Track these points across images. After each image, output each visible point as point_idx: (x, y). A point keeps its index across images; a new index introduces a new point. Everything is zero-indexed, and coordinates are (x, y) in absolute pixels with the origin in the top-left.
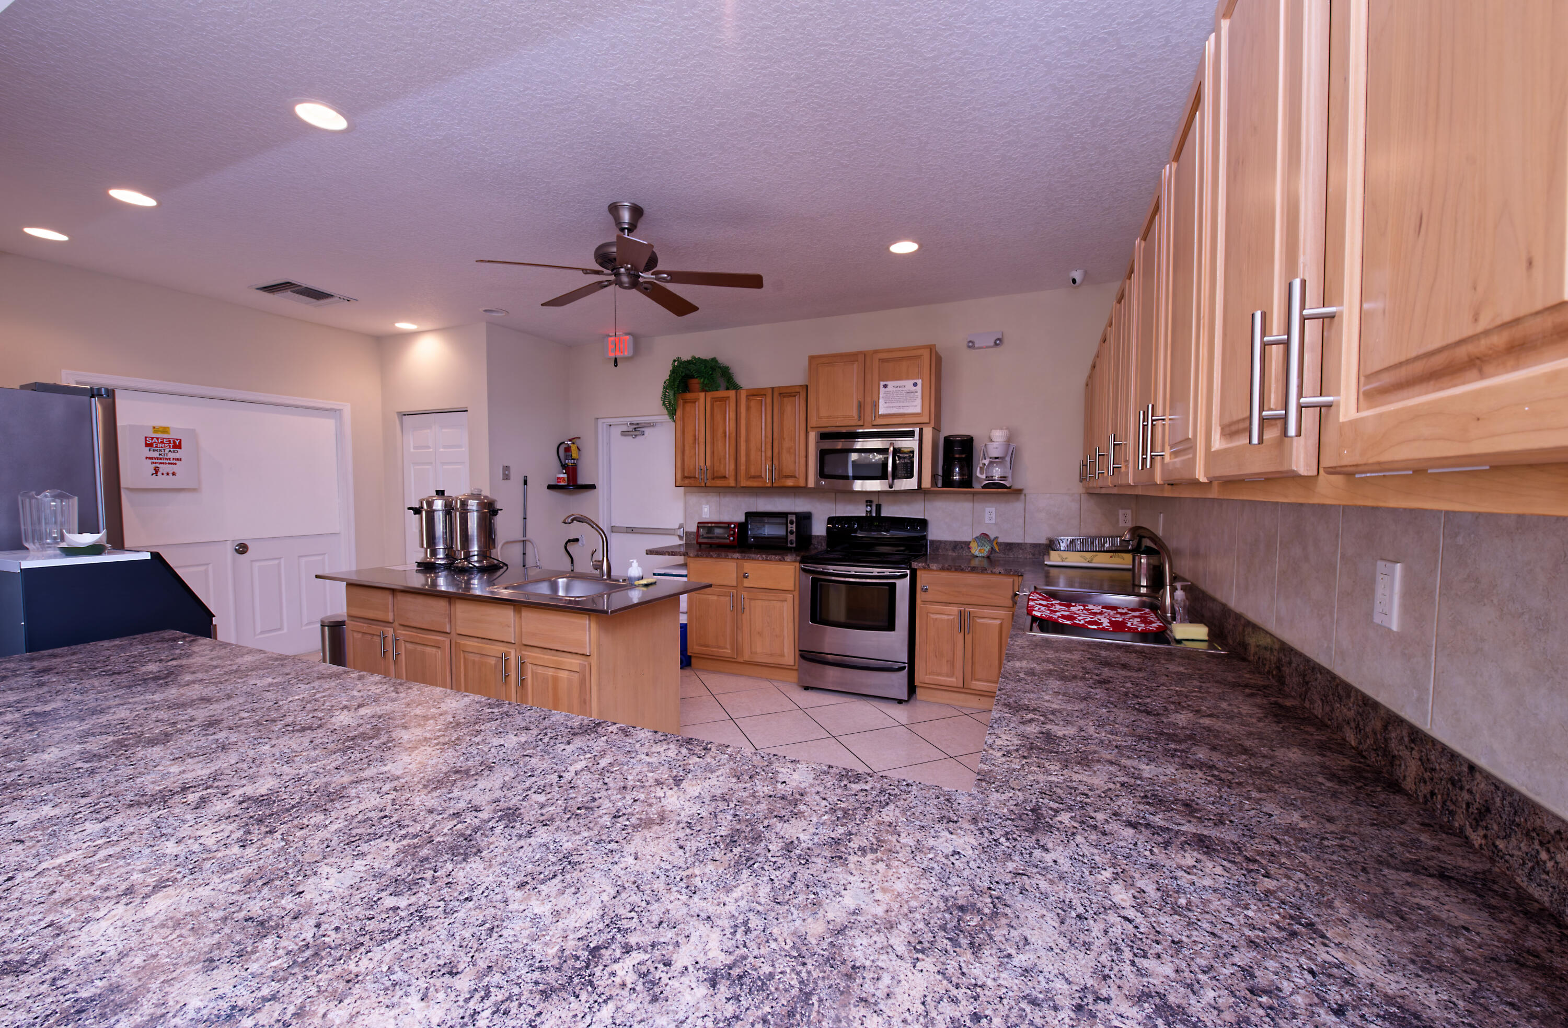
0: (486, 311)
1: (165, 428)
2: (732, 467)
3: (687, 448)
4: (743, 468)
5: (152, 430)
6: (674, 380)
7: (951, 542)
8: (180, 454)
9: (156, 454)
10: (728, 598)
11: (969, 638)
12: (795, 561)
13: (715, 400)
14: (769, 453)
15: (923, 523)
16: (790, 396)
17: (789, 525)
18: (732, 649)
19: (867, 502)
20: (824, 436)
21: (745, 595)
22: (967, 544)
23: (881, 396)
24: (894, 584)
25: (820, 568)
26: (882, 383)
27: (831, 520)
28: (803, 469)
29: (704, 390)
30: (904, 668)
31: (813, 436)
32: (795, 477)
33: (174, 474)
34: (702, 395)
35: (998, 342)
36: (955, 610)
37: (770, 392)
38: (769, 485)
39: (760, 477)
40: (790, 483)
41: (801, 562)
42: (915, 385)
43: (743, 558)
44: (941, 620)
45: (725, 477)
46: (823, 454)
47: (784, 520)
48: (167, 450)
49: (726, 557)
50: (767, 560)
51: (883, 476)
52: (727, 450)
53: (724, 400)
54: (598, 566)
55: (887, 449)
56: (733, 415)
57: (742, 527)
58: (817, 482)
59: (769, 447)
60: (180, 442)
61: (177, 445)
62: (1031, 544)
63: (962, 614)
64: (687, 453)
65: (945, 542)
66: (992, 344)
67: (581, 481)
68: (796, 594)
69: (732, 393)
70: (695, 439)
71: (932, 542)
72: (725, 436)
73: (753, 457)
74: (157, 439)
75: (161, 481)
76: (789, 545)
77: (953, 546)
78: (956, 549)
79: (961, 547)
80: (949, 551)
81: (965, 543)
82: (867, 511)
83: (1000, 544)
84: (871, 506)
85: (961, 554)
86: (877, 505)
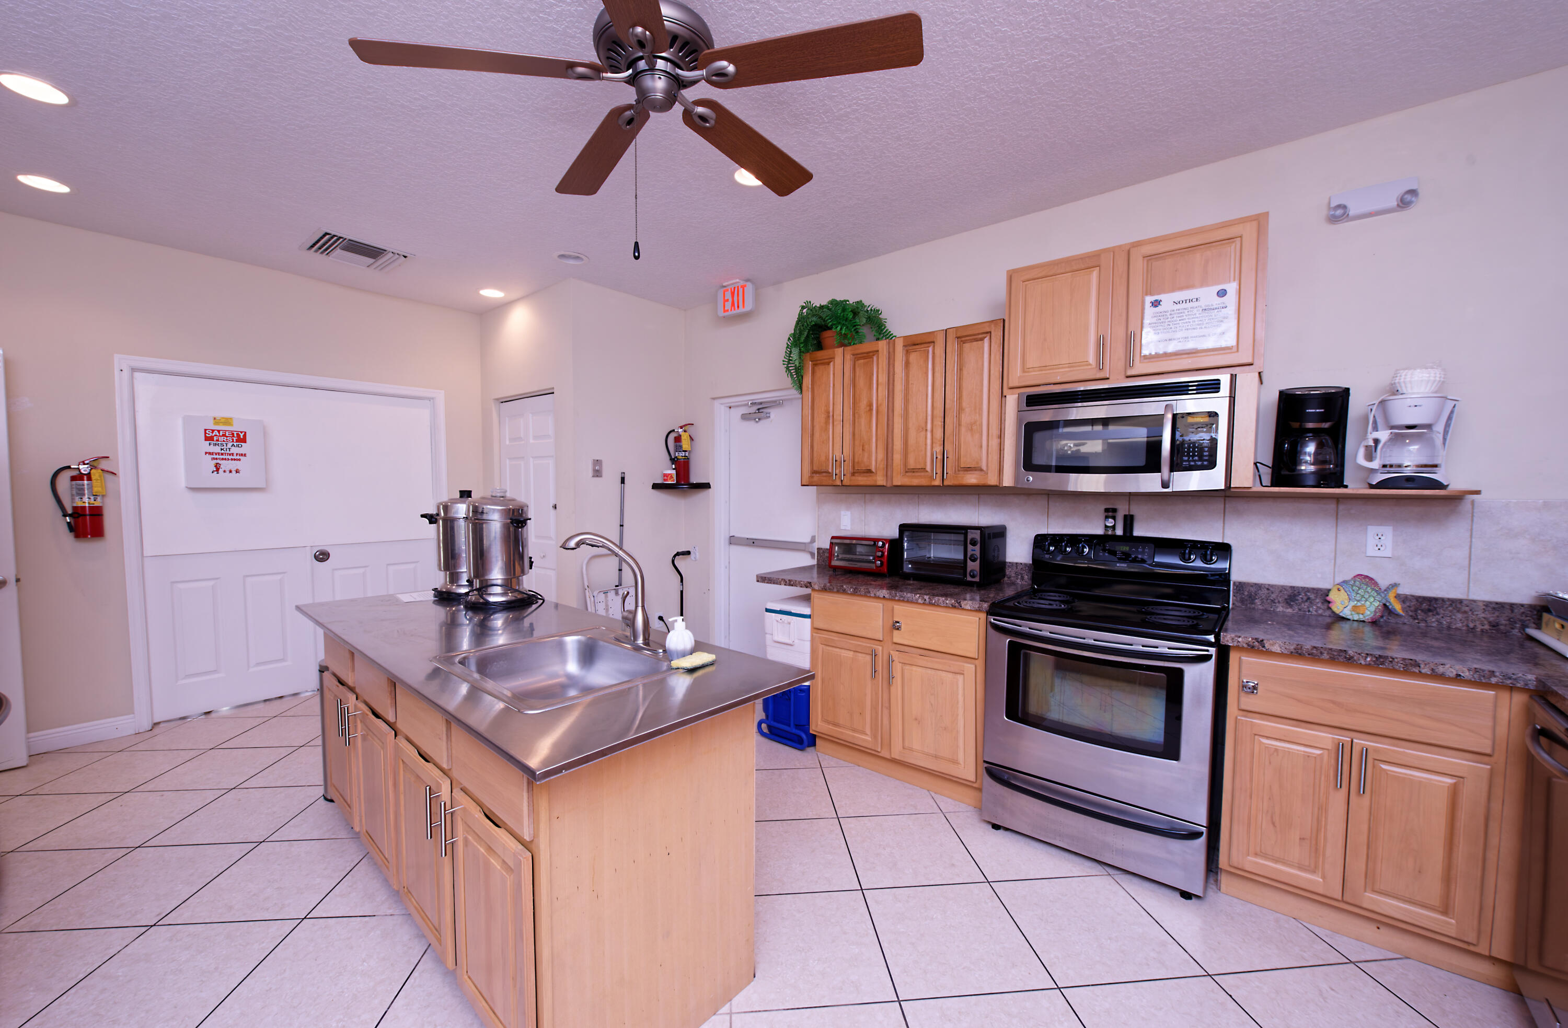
0: (562, 256)
1: (227, 419)
2: (881, 455)
3: (817, 428)
4: (897, 457)
5: (212, 421)
6: (801, 333)
7: (1282, 589)
8: (244, 449)
9: (217, 449)
10: (868, 658)
11: (1361, 805)
12: (979, 610)
13: (857, 357)
14: (939, 434)
15: (1224, 550)
16: (977, 340)
17: (970, 547)
18: (875, 736)
19: (1107, 510)
20: (1034, 400)
21: (895, 655)
22: (1324, 595)
23: (1147, 321)
24: (1180, 672)
25: (1026, 626)
26: (1149, 299)
27: (1040, 541)
28: (995, 457)
29: (842, 345)
30: (1200, 834)
31: (1012, 401)
32: (981, 470)
33: (237, 471)
34: (839, 351)
35: (1406, 200)
36: (1327, 738)
37: (942, 336)
38: (937, 482)
39: (924, 470)
40: (972, 479)
41: (990, 613)
42: (1222, 293)
43: (892, 599)
44: (1289, 753)
45: (869, 471)
46: (1031, 431)
47: (961, 537)
48: (230, 445)
49: (866, 595)
50: (931, 604)
51: (1152, 465)
52: (873, 431)
53: (869, 356)
54: (629, 621)
55: (1161, 417)
56: (883, 378)
57: (895, 545)
58: (1017, 477)
59: (939, 422)
60: (245, 435)
61: (241, 439)
62: (1487, 604)
63: (1339, 748)
64: (817, 435)
65: (1269, 588)
66: (1394, 203)
67: (694, 480)
68: (980, 663)
69: (882, 345)
70: (828, 416)
71: (1240, 586)
72: (871, 410)
73: (912, 441)
74: (219, 431)
75: (222, 479)
76: (969, 579)
77: (1288, 596)
78: (1293, 601)
79: (1305, 598)
80: (1277, 605)
81: (1316, 591)
82: (1106, 527)
83: (1403, 599)
84: (1114, 518)
85: (1305, 611)
86: (1125, 517)
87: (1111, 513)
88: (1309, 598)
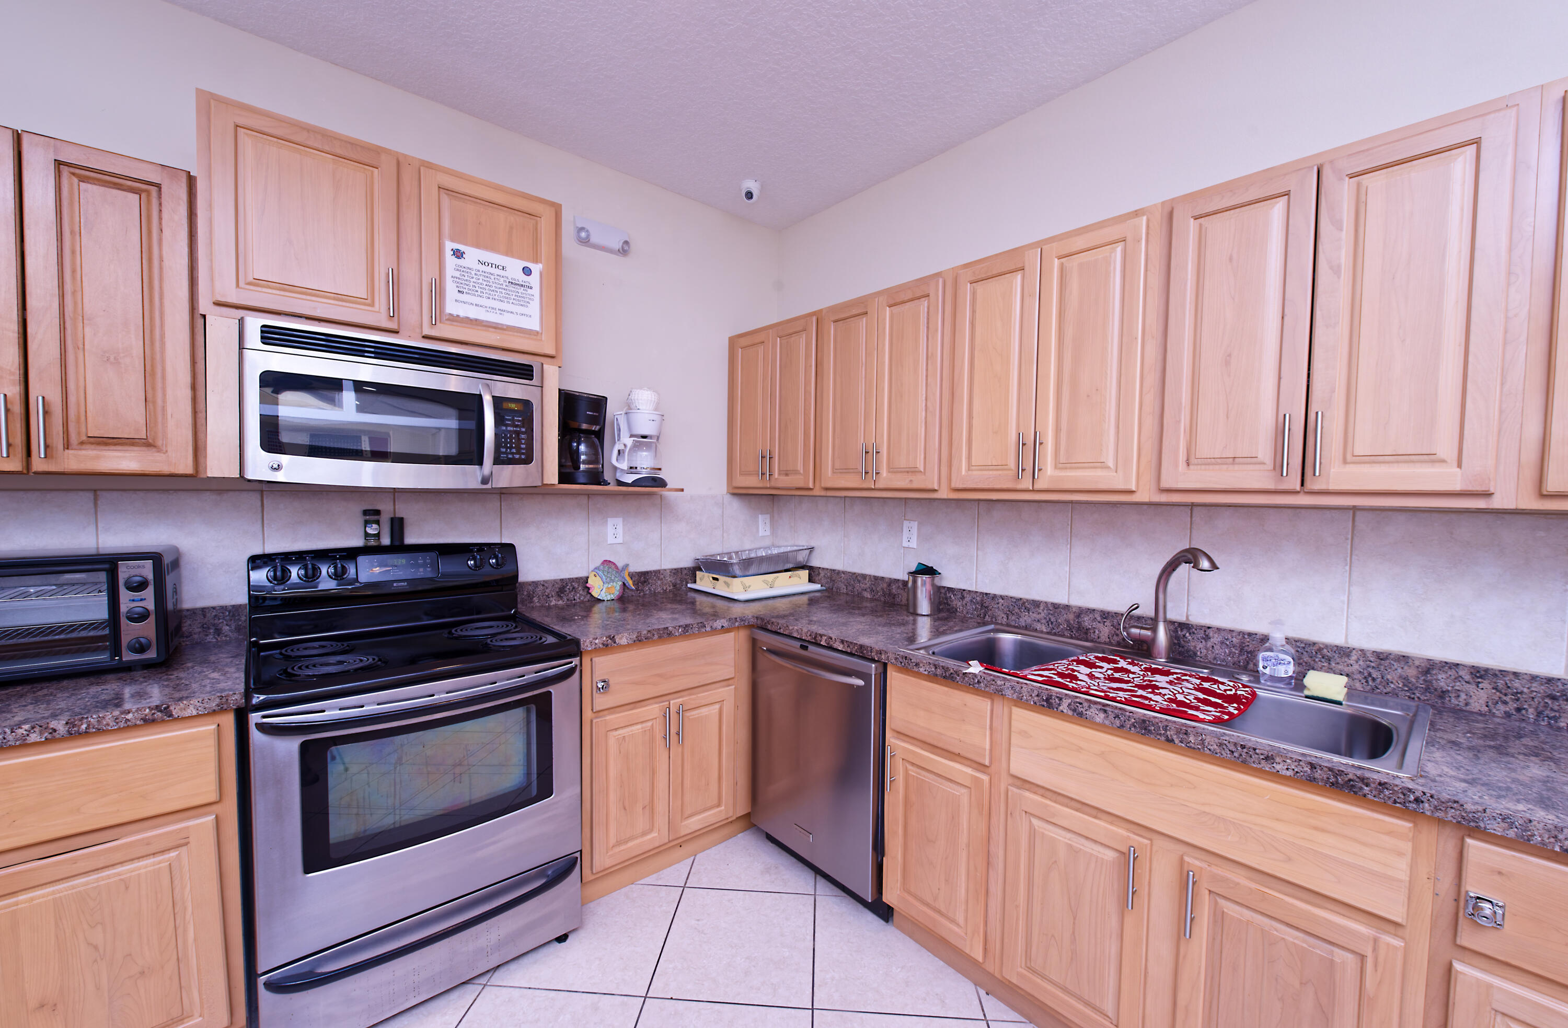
7: (554, 583)
11: (676, 751)
12: (219, 711)
15: (511, 550)
19: (364, 513)
23: (448, 272)
24: (548, 695)
25: (333, 709)
26: (450, 245)
30: (576, 862)
35: (625, 248)
36: (653, 709)
42: (527, 271)
51: (474, 457)
55: (481, 397)
63: (666, 713)
65: (544, 584)
66: (618, 248)
76: (128, 656)
77: (559, 588)
78: (563, 593)
79: (571, 588)
80: (551, 599)
81: (578, 580)
82: (367, 535)
83: (632, 575)
84: (378, 522)
85: (571, 600)
86: (393, 520)
87: (371, 515)
88: (574, 588)
